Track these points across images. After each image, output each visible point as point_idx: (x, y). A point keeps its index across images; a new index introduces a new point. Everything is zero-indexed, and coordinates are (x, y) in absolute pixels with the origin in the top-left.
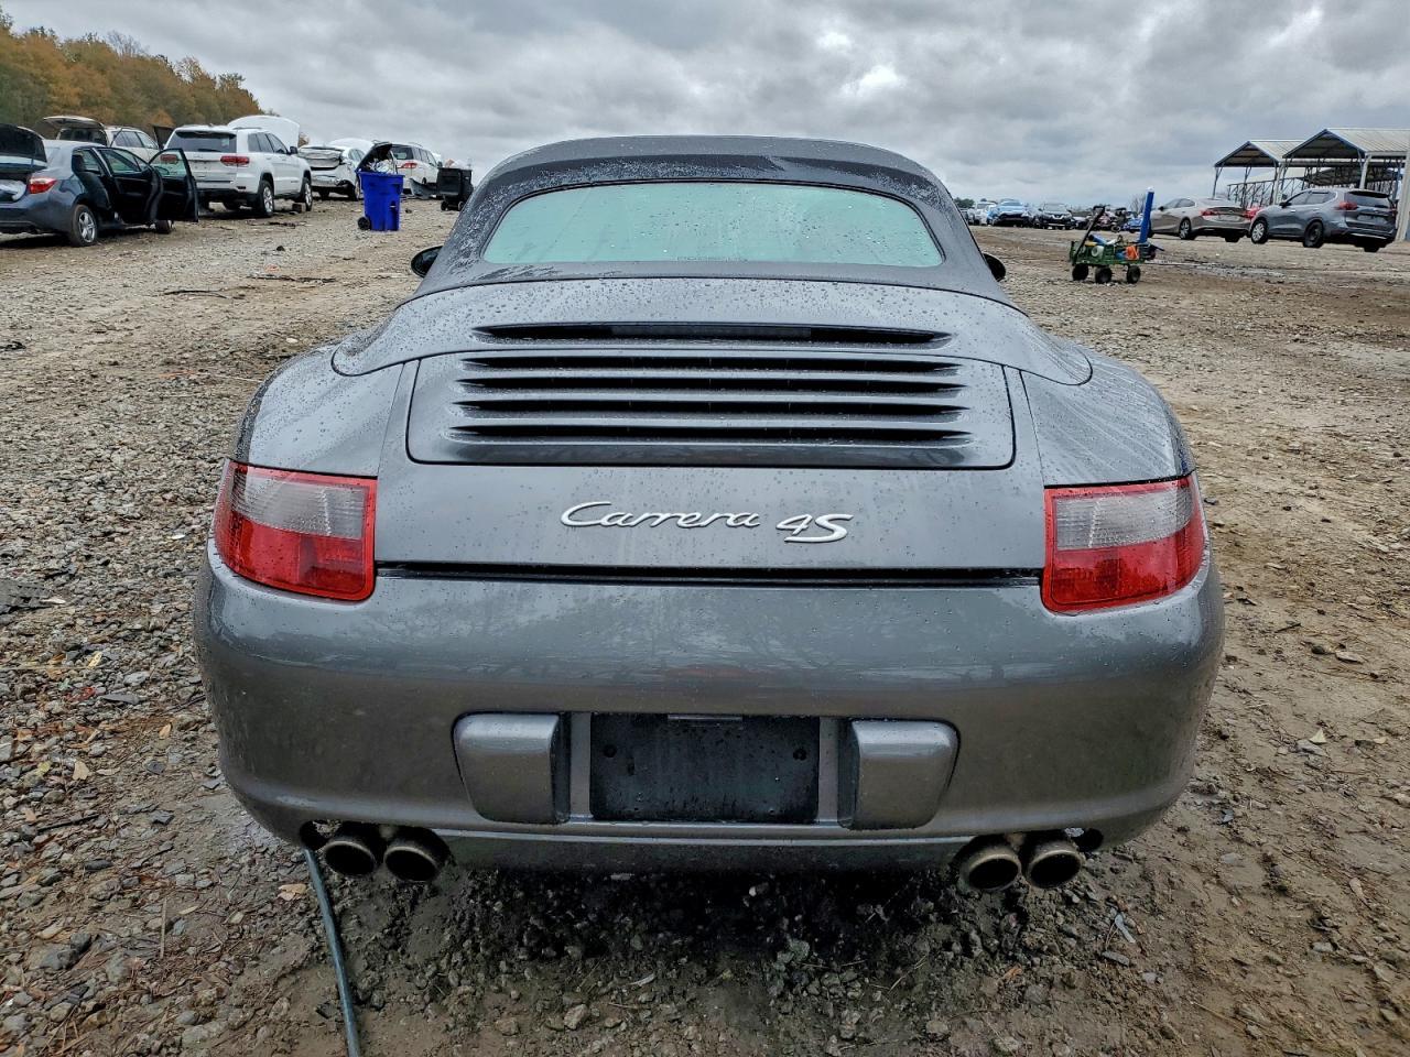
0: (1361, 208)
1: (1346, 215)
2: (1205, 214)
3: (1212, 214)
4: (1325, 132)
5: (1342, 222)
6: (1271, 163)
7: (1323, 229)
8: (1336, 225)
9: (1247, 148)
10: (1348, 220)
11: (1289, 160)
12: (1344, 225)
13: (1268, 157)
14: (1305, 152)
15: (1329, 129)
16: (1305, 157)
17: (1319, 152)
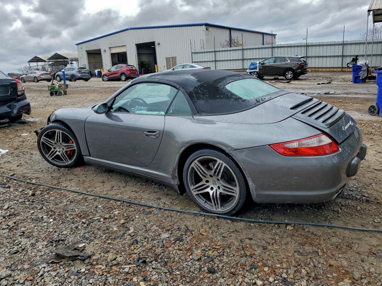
0: (82, 72)
1: (79, 73)
2: (40, 75)
3: (42, 75)
4: (56, 53)
5: (79, 75)
6: (44, 61)
7: (75, 77)
8: (78, 76)
9: (36, 57)
10: (80, 74)
11: (49, 60)
12: (80, 76)
13: (42, 59)
14: (52, 58)
15: (57, 53)
16: (52, 59)
17: (55, 58)
